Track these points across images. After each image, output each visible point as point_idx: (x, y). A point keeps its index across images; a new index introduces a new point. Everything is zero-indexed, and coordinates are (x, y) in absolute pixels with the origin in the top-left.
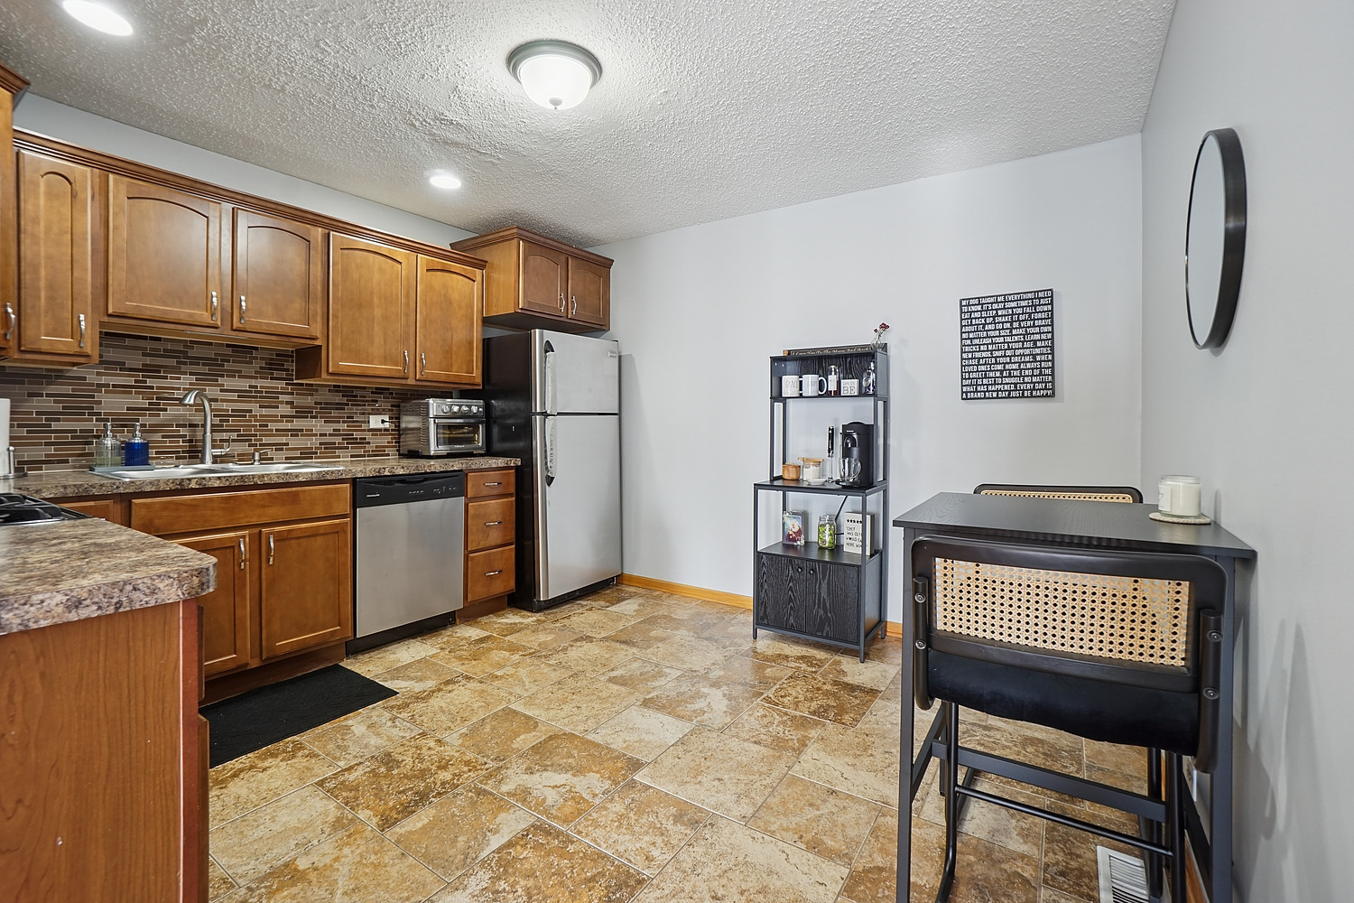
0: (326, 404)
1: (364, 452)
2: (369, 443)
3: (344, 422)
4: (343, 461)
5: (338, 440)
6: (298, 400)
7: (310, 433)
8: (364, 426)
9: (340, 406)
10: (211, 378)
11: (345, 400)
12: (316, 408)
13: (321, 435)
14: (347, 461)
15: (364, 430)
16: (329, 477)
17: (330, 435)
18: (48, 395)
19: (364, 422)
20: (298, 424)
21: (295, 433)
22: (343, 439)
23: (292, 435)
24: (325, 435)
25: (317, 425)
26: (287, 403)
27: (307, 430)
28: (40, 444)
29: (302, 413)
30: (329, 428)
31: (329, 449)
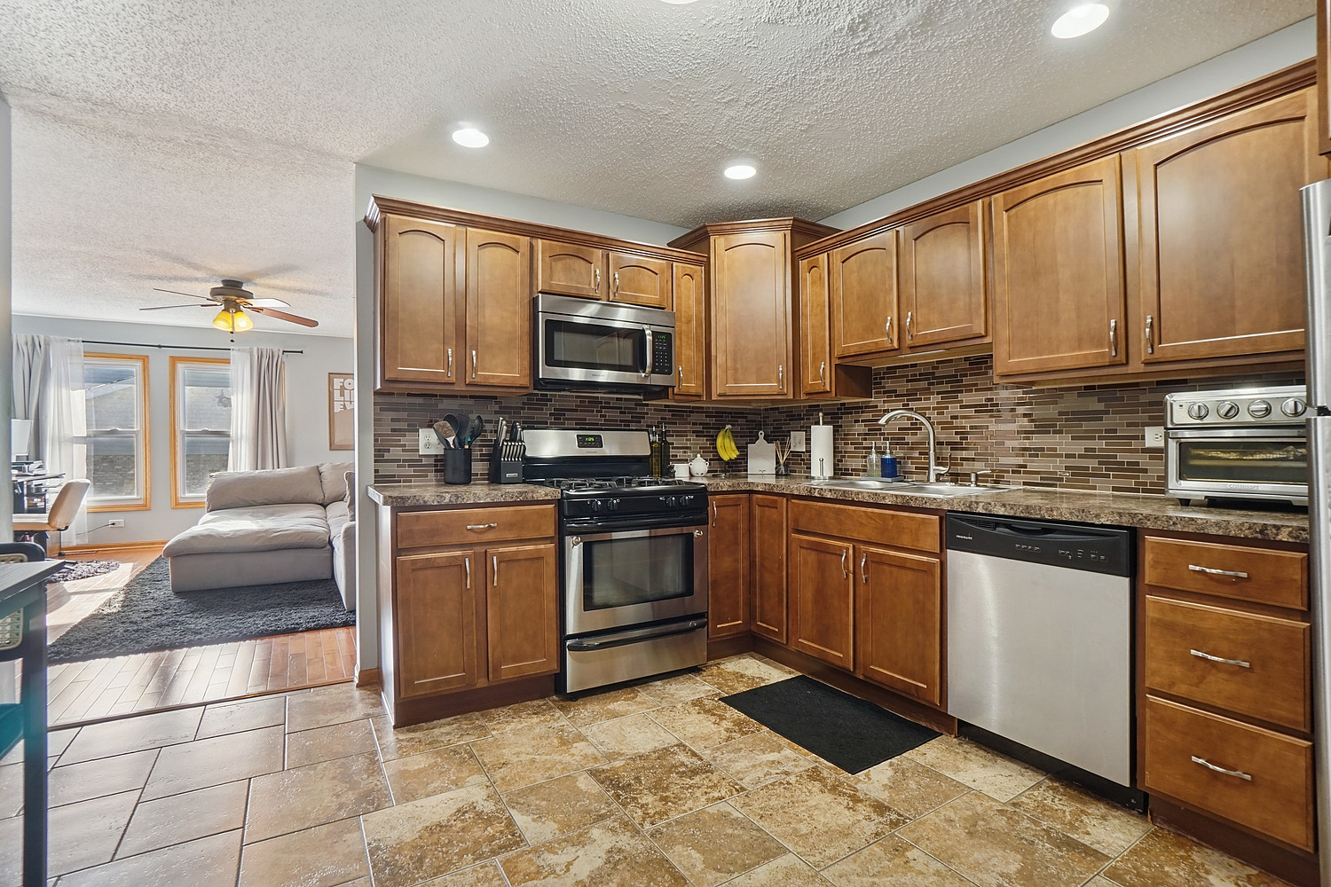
0: (1073, 413)
1: (1136, 483)
2: (1145, 471)
3: (1101, 438)
4: (1100, 495)
5: (1092, 464)
6: (1039, 412)
7: (1052, 453)
8: (1135, 444)
9: (1095, 416)
10: (950, 395)
11: (1101, 406)
12: (1061, 420)
13: (1067, 456)
14: (1108, 496)
15: (1136, 451)
16: (912, 504)
17: (1081, 456)
18: (863, 421)
19: (1136, 438)
20: (1037, 441)
21: (1036, 452)
22: (1100, 463)
23: (1030, 456)
24: (1073, 456)
25: (1063, 442)
26: (1025, 415)
27: (1049, 449)
28: (858, 457)
29: (1043, 427)
30: (1079, 447)
31: (1080, 475)
